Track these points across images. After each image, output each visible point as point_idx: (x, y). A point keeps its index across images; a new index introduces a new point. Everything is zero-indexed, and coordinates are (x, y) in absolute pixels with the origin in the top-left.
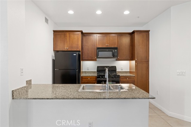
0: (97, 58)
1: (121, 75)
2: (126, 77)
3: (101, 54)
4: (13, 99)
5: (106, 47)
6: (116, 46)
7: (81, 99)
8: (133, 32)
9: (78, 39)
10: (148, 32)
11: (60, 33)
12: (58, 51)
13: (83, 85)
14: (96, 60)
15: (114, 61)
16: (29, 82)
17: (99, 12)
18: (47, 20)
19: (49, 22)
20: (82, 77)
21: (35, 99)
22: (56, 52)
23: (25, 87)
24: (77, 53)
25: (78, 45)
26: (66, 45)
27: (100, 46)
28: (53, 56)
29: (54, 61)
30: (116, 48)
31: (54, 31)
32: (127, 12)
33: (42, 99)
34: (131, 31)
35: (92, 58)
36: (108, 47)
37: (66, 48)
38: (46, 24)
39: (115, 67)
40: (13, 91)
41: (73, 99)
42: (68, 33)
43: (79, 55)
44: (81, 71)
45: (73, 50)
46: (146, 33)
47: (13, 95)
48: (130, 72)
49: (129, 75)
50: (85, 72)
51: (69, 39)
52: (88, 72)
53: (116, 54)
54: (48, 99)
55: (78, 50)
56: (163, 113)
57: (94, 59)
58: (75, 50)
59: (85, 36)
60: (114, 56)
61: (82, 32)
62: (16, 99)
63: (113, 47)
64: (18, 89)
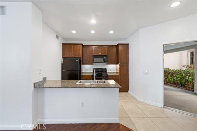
0: (93, 62)
1: (109, 74)
2: (112, 76)
3: (96, 60)
4: (34, 88)
5: (99, 55)
6: (106, 55)
7: (76, 88)
8: (118, 45)
9: (79, 49)
10: (128, 45)
11: (67, 45)
12: (66, 58)
13: (80, 81)
14: (92, 64)
15: (105, 64)
16: (45, 79)
17: (93, 32)
18: (57, 37)
19: (59, 38)
20: (82, 76)
21: (48, 88)
22: (64, 58)
23: (42, 81)
24: (79, 59)
25: (79, 53)
26: (71, 54)
27: (95, 55)
28: (62, 61)
29: (62, 65)
30: (106, 56)
31: (63, 44)
32: (111, 32)
33: (52, 88)
34: (116, 44)
35: (90, 62)
36: (101, 55)
37: (71, 56)
38: (57, 39)
39: (106, 69)
40: (34, 83)
41: (71, 88)
42: (72, 45)
43: (80, 61)
44: (82, 71)
45: (76, 57)
46: (126, 45)
47: (34, 85)
48: (117, 73)
49: (115, 74)
50: (85, 73)
51: (73, 50)
52: (87, 73)
53: (106, 60)
54: (56, 88)
55: (80, 57)
56: (136, 99)
57: (90, 63)
58: (77, 57)
59: (84, 47)
60: (105, 61)
61: (82, 45)
62: (36, 88)
63: (104, 55)
64: (37, 82)
